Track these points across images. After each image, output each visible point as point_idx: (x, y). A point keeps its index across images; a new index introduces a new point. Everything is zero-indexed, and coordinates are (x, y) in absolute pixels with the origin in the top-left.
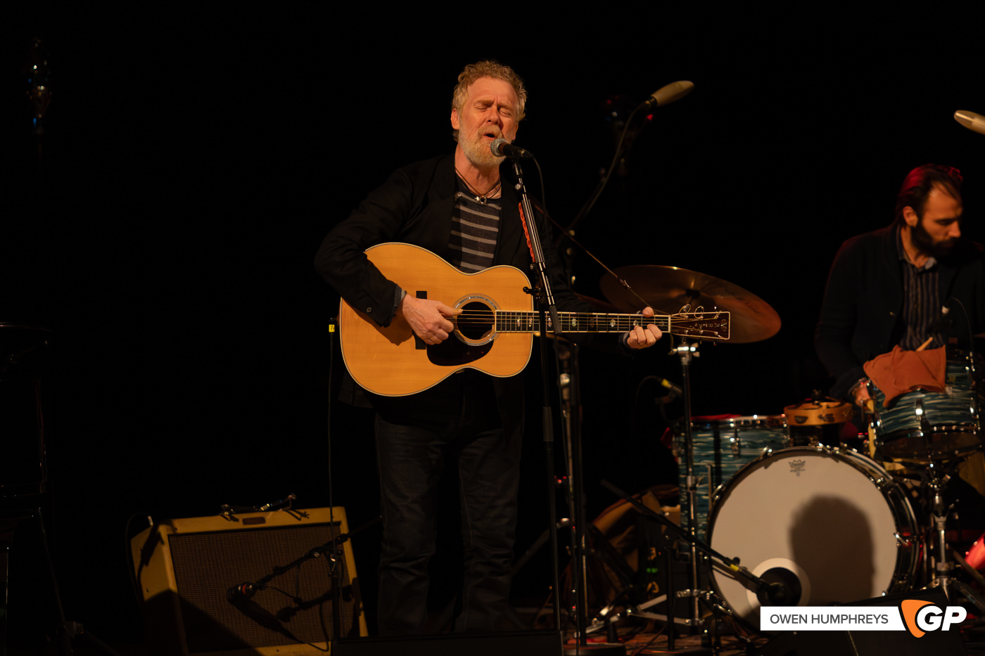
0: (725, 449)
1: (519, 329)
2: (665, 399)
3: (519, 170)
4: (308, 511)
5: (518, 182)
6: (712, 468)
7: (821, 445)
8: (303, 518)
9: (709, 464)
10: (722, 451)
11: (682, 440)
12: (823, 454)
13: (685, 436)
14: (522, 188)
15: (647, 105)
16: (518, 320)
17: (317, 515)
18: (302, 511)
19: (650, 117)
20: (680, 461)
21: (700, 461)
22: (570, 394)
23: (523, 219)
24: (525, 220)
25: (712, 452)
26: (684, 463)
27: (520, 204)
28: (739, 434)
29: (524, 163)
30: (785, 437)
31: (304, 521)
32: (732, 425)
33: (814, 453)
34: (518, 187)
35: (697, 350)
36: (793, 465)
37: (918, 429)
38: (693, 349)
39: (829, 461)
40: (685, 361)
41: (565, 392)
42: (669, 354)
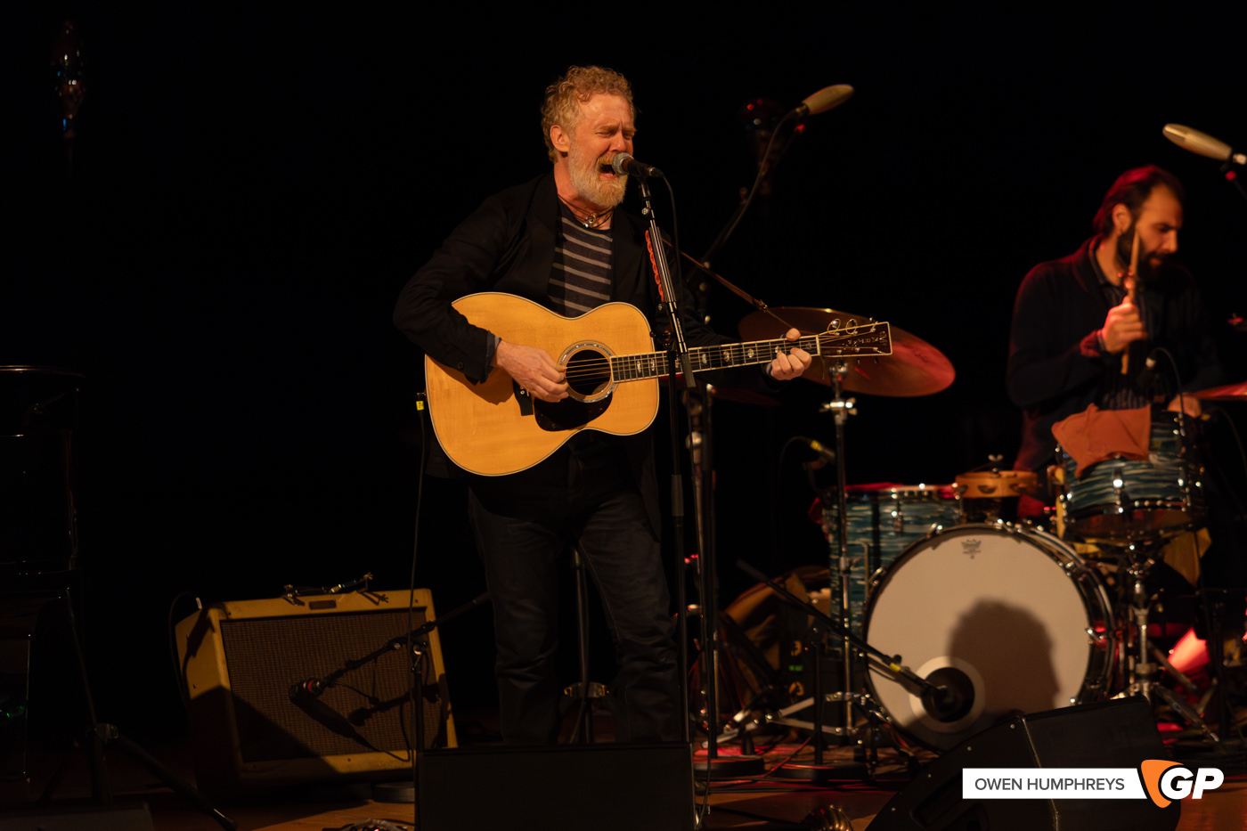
0: (887, 525)
1: (640, 375)
2: (815, 465)
3: (646, 191)
4: (388, 594)
5: (646, 206)
6: (869, 547)
7: (1000, 521)
8: (381, 602)
9: (867, 543)
10: (882, 528)
11: (834, 513)
12: (1003, 532)
13: (838, 510)
14: (650, 213)
15: (797, 113)
16: (639, 365)
17: (397, 599)
18: (381, 594)
19: (800, 128)
20: (831, 538)
21: (854, 540)
22: (702, 456)
23: (650, 250)
24: (653, 251)
25: (870, 529)
26: (837, 542)
27: (647, 232)
28: (902, 508)
29: (652, 183)
30: (956, 512)
31: (383, 605)
32: (894, 496)
33: (992, 531)
34: (645, 211)
35: (854, 406)
36: (966, 545)
37: (1115, 504)
38: (849, 405)
39: (1010, 541)
40: (839, 419)
41: (696, 455)
42: (821, 410)
